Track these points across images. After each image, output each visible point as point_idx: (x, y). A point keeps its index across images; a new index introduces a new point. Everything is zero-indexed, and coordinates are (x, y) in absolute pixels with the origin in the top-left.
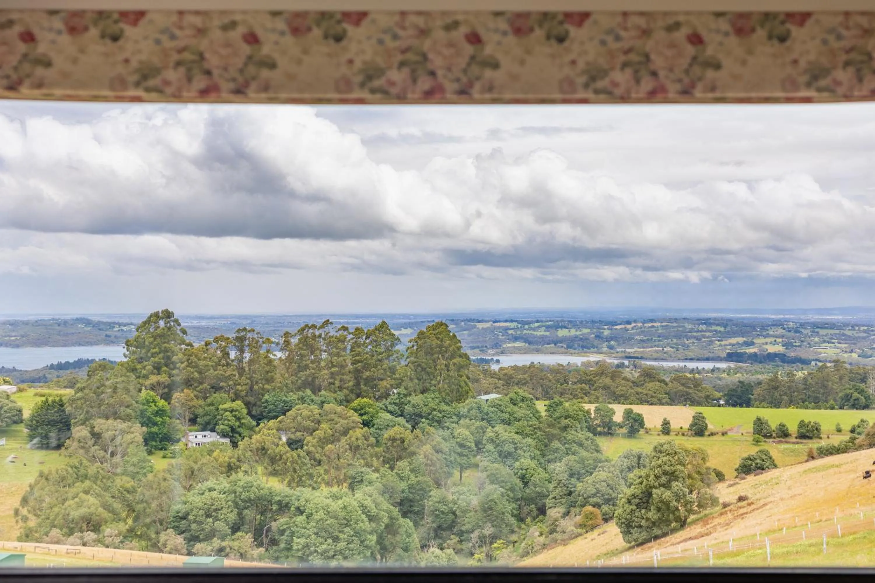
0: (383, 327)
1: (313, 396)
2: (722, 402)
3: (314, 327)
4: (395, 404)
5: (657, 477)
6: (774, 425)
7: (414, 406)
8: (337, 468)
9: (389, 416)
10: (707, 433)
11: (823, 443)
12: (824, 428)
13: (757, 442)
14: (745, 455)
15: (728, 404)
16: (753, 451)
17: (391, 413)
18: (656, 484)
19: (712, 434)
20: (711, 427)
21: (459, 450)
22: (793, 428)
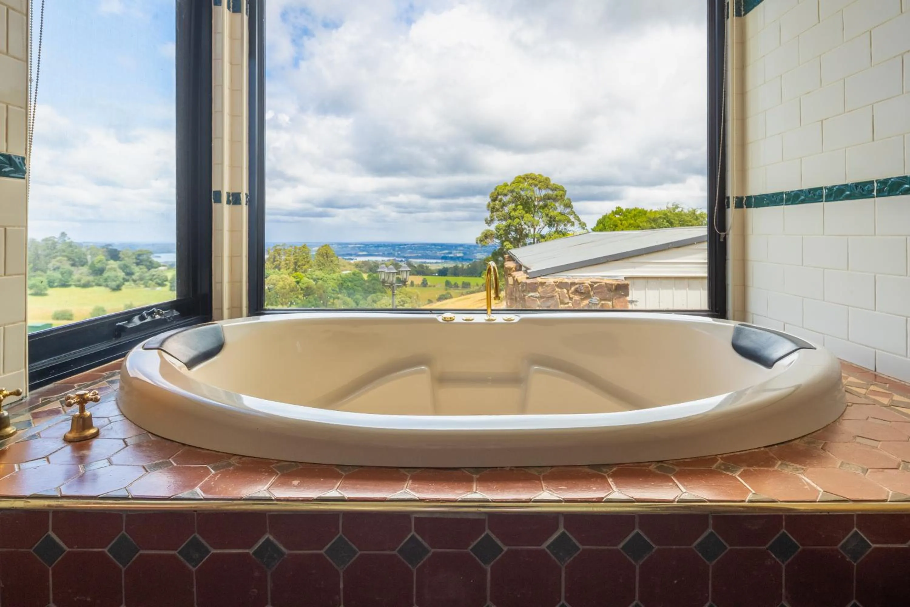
0: (304, 247)
1: (278, 272)
2: (437, 274)
3: (279, 245)
4: (310, 275)
5: (399, 302)
6: (453, 283)
7: (316, 276)
8: (286, 299)
9: (307, 279)
10: (428, 286)
11: (472, 289)
12: (472, 284)
13: (446, 289)
14: (441, 294)
15: (439, 275)
16: (444, 293)
17: (308, 278)
18: (399, 305)
19: (430, 286)
20: (429, 283)
21: (332, 292)
22: (460, 284)
